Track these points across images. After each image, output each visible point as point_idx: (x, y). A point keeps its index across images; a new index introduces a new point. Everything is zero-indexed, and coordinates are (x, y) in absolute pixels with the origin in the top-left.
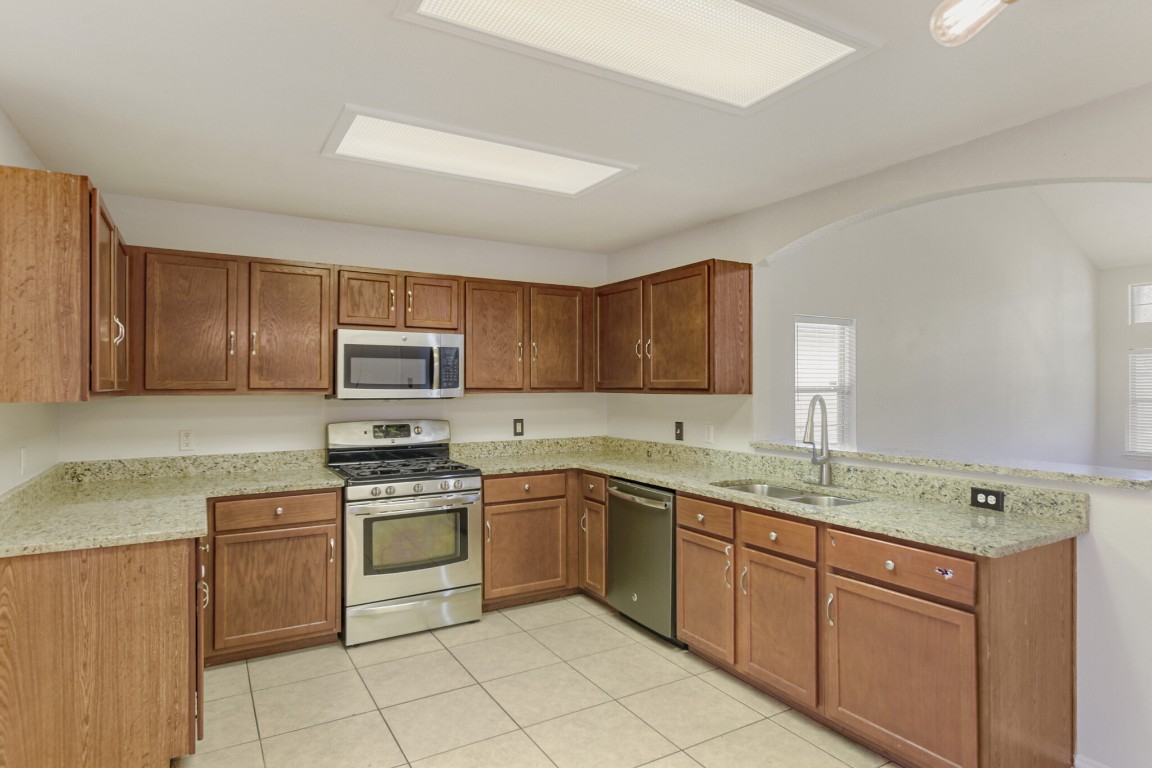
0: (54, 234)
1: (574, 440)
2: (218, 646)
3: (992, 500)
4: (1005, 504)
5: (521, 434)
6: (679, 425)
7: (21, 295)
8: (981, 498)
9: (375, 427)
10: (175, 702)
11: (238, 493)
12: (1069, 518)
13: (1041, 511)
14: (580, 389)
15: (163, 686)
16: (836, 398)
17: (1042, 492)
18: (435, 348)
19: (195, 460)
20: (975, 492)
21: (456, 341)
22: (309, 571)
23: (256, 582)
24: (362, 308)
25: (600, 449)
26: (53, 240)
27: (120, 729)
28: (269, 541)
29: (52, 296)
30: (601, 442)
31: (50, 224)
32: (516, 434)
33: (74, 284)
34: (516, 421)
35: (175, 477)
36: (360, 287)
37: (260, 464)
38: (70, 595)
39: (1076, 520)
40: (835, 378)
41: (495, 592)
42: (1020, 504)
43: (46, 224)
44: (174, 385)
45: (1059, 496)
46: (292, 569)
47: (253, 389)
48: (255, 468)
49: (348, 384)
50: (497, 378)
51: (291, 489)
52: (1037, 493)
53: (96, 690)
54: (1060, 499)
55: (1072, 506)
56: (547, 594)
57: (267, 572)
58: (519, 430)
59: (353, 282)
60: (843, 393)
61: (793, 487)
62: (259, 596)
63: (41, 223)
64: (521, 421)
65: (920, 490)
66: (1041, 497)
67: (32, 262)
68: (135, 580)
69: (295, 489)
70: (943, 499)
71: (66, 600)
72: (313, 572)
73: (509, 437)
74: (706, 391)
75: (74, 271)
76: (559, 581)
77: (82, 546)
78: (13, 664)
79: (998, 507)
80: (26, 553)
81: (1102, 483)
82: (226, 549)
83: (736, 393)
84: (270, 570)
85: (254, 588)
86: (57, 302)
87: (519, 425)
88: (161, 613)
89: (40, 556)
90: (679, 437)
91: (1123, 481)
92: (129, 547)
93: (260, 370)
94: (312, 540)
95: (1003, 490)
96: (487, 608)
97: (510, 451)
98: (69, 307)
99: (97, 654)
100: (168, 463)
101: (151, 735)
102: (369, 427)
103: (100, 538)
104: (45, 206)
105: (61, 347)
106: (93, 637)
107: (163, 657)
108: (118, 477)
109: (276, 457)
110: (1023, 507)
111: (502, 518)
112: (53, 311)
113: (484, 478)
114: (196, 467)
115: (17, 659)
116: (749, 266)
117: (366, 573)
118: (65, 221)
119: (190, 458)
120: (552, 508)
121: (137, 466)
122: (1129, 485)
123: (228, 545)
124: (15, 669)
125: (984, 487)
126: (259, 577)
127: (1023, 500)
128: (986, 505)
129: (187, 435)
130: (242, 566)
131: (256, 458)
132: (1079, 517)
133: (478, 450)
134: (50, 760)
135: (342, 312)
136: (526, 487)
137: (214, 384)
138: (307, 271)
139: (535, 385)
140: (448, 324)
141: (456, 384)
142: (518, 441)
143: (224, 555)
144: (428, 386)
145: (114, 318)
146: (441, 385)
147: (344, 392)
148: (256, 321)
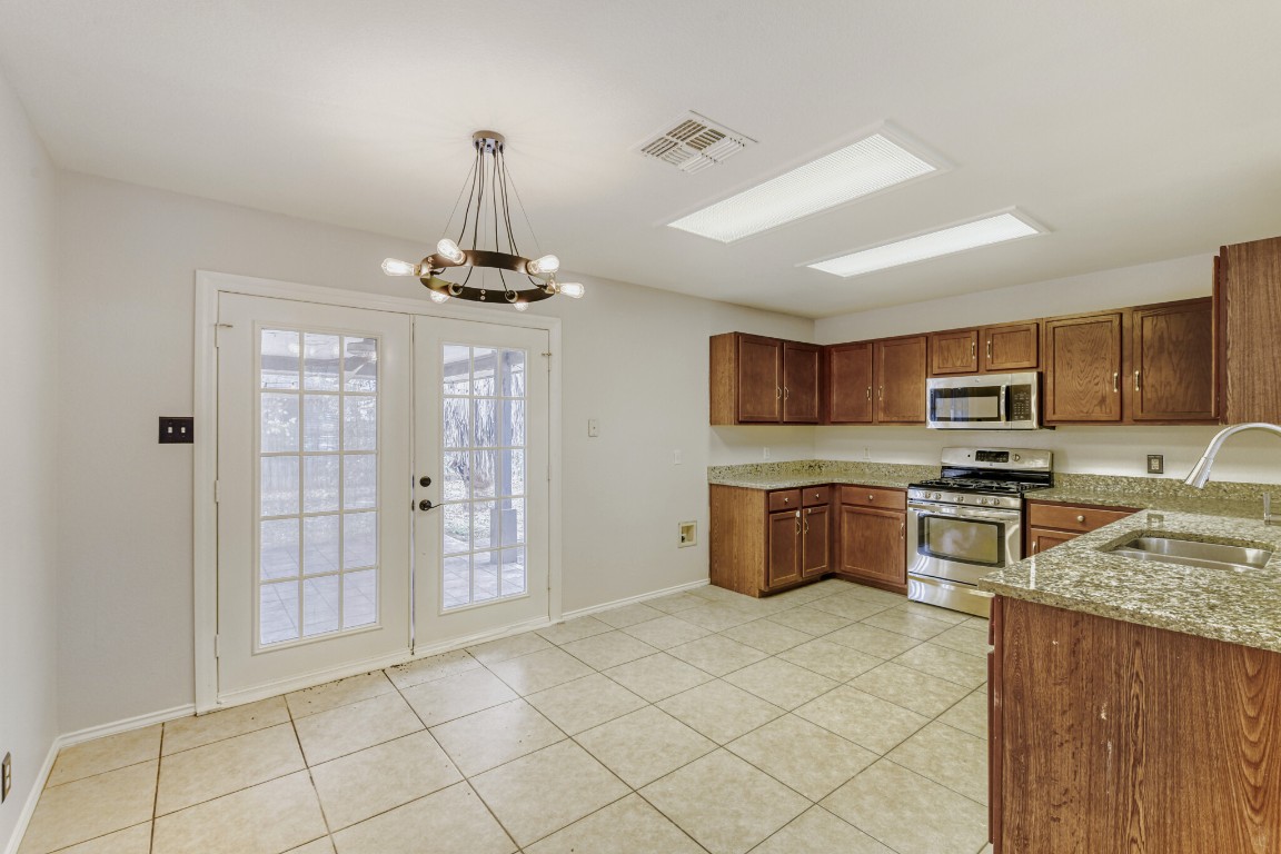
9: (977, 452)
11: (850, 483)
18: (1003, 386)
21: (1028, 378)
24: (950, 360)
27: (744, 567)
28: (868, 515)
32: (1151, 471)
35: (859, 474)
36: (950, 345)
38: (732, 502)
47: (881, 422)
49: (934, 418)
50: (1085, 410)
53: (738, 546)
58: (1155, 467)
59: (944, 342)
62: (862, 548)
68: (748, 503)
69: (879, 485)
71: (731, 505)
73: (1139, 472)
77: (733, 484)
82: (846, 514)
84: (868, 533)
85: (860, 541)
87: (1153, 462)
93: (885, 409)
94: (891, 521)
100: (857, 465)
101: (753, 576)
102: (972, 452)
103: (739, 483)
113: (1026, 501)
114: (869, 469)
121: (843, 465)
123: (847, 512)
126: (863, 536)
130: (854, 525)
135: (935, 364)
136: (1080, 518)
137: (861, 419)
138: (912, 340)
139: (1139, 415)
140: (1026, 364)
141: (1028, 417)
142: (1153, 480)
143: (845, 517)
144: (998, 419)
145: (777, 387)
146: (1008, 419)
147: (932, 425)
148: (882, 379)
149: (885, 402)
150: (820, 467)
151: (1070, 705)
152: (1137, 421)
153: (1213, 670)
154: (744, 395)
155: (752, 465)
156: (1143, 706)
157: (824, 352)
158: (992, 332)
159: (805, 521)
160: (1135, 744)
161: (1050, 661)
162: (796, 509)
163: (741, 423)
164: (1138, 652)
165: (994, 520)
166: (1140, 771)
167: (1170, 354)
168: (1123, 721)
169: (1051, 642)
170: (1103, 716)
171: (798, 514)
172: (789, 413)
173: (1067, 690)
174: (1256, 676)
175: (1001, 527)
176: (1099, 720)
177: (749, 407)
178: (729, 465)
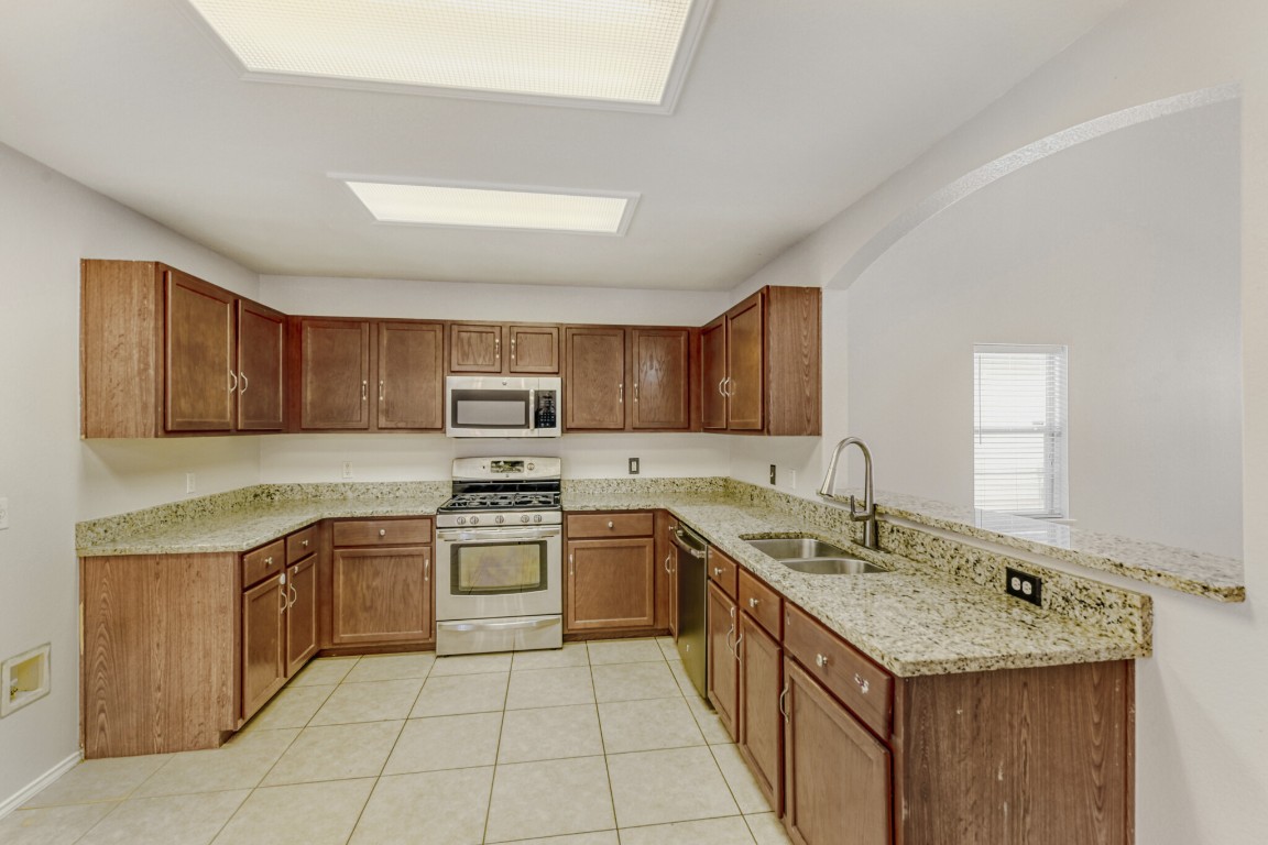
0: (137, 308)
1: (692, 481)
2: (336, 641)
3: (1027, 588)
4: (1043, 596)
5: (637, 472)
6: (773, 467)
7: (115, 356)
8: (1016, 583)
9: (493, 462)
10: (223, 685)
11: (349, 516)
12: (1120, 630)
13: (1084, 613)
14: (687, 428)
15: (214, 670)
16: (1042, 440)
17: (1088, 586)
18: (532, 391)
19: (352, 487)
20: (1011, 573)
21: (553, 384)
22: (408, 586)
23: (365, 591)
24: (471, 357)
25: (721, 490)
26: (136, 313)
27: (183, 700)
28: (376, 557)
29: (136, 356)
30: (722, 483)
31: (135, 301)
32: (631, 472)
33: (150, 346)
34: (631, 460)
35: (337, 499)
36: (469, 338)
37: (401, 492)
38: (148, 589)
39: (1128, 634)
40: (1042, 417)
41: (579, 624)
42: (1060, 599)
43: (131, 302)
44: (321, 425)
45: (1106, 594)
46: (394, 584)
47: (382, 429)
48: (398, 494)
49: (455, 424)
50: (598, 418)
51: (391, 514)
52: (1080, 586)
53: (166, 666)
54: (1109, 599)
55: (1124, 613)
56: (638, 631)
57: (374, 584)
58: (634, 468)
59: (463, 334)
60: (1053, 435)
61: (839, 545)
62: (368, 604)
63: (128, 301)
64: (637, 460)
65: (955, 563)
66: (1085, 592)
67: (122, 332)
68: (193, 582)
69: (395, 514)
70: (978, 580)
71: (145, 593)
72: (412, 587)
73: (623, 474)
74: (760, 432)
75: (151, 337)
76: (646, 620)
77: (153, 551)
78: (110, 637)
79: (1035, 599)
80: (116, 553)
81: (1161, 581)
82: (341, 561)
83: (799, 434)
84: (377, 583)
85: (364, 595)
86: (139, 361)
87: (634, 464)
88: (213, 611)
89: (128, 557)
90: (773, 481)
91: (1190, 583)
92: (190, 555)
93: (387, 412)
94: (410, 559)
95: (1041, 576)
96: (567, 638)
97: (624, 489)
98: (147, 365)
99: (166, 637)
100: (333, 488)
101: (205, 709)
102: (487, 462)
103: (166, 547)
104: (131, 287)
105: (142, 395)
106: (164, 624)
107: (214, 646)
108: (298, 497)
109: (414, 486)
110: (1063, 603)
111: (587, 553)
112: (136, 368)
113: (565, 514)
114: (353, 492)
115: (113, 634)
116: (818, 290)
117: (452, 593)
118: (145, 298)
119: (348, 484)
120: (639, 547)
121: (311, 490)
122: (1200, 589)
123: (344, 558)
124: (111, 640)
125: (1020, 569)
126: (368, 587)
127: (1063, 594)
128: (1020, 594)
129: (348, 466)
130: (354, 576)
131: (397, 486)
132: (1132, 631)
133: (592, 486)
134: (135, 715)
135: (454, 361)
136: (610, 524)
137: (351, 425)
138: (424, 327)
139: (637, 425)
140: (549, 369)
141: (553, 424)
142: (634, 480)
143: (340, 565)
144: (526, 425)
145: (231, 372)
146: (537, 425)
147: (452, 431)
148: (383, 372)
149: (387, 402)
150: (269, 495)
151: (974, 778)
152: (636, 429)
153: (1075, 690)
154: (175, 382)
155: (169, 507)
156: (1030, 750)
157: (293, 327)
158: (516, 330)
159: (290, 586)
160: (1024, 792)
161: (955, 735)
162: (278, 573)
163: (168, 433)
164: (1026, 694)
165: (534, 539)
166: (1028, 819)
167: (656, 370)
168: (1015, 774)
169: (955, 713)
170: (1000, 778)
171: (282, 578)
172: (247, 416)
173: (970, 763)
174: (1099, 684)
175: (543, 545)
176: (997, 782)
177: (184, 405)
178: (123, 512)
